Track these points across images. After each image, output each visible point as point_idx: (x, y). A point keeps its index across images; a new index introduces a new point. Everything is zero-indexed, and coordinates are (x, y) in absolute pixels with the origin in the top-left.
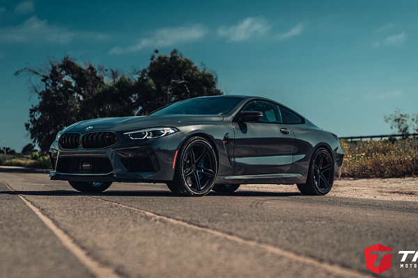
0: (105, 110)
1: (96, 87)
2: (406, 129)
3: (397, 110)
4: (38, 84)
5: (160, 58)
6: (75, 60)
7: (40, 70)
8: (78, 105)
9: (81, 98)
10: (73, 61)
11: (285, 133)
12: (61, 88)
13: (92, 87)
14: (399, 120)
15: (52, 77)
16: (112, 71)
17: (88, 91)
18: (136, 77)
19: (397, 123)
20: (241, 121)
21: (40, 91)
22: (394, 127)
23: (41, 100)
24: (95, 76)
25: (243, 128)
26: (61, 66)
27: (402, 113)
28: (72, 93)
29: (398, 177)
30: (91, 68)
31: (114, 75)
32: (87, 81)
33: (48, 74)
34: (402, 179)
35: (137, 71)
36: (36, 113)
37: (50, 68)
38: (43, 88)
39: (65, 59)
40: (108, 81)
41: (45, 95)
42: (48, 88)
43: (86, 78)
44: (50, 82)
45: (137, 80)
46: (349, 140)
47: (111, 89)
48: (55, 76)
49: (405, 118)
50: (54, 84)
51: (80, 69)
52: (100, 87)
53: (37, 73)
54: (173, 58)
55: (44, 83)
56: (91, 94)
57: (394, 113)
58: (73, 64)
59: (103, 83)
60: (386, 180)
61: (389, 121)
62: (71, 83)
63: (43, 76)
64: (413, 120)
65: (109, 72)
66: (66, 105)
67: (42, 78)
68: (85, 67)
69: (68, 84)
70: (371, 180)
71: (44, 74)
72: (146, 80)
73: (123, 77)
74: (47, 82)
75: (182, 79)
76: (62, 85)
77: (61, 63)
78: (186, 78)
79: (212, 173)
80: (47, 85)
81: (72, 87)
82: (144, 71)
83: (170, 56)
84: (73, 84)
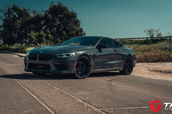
0: (30, 27)
1: (27, 18)
2: (153, 35)
3: (150, 28)
4: (3, 16)
5: (53, 6)
6: (18, 6)
7: (3, 10)
8: (19, 25)
9: (20, 22)
10: (17, 6)
11: (115, 51)
12: (12, 18)
13: (25, 17)
14: (150, 32)
15: (8, 13)
16: (33, 11)
17: (24, 19)
18: (44, 14)
19: (149, 33)
20: (99, 48)
21: (3, 19)
22: (148, 34)
23: (3, 22)
24: (26, 13)
25: (100, 51)
26: (12, 9)
27: (151, 29)
28: (16, 20)
29: (154, 62)
30: (25, 10)
31: (34, 12)
32: (23, 15)
33: (6, 12)
34: (156, 64)
35: (44, 11)
36: (2, 28)
37: (7, 9)
38: (4, 18)
39: (13, 5)
40: (32, 15)
41: (5, 21)
42: (7, 18)
43: (22, 14)
44: (7, 15)
45: (44, 15)
46: (130, 39)
47: (33, 18)
48: (9, 12)
49: (153, 31)
50: (9, 16)
51: (20, 10)
52: (28, 17)
53: (2, 11)
54: (59, 6)
55: (5, 16)
56: (25, 20)
57: (148, 29)
58: (17, 8)
59: (29, 16)
60: (149, 63)
61: (146, 32)
62: (16, 15)
63: (5, 13)
64: (156, 31)
65: (32, 11)
66: (14, 25)
67: (4, 13)
68: (22, 9)
69: (15, 16)
70: (144, 64)
71: (5, 12)
72: (48, 15)
73: (38, 14)
74: (6, 15)
75: (63, 15)
76: (12, 16)
77: (12, 7)
78: (64, 14)
79: (89, 69)
80: (6, 16)
81: (16, 17)
82: (47, 11)
83: (58, 5)
84: (17, 16)
